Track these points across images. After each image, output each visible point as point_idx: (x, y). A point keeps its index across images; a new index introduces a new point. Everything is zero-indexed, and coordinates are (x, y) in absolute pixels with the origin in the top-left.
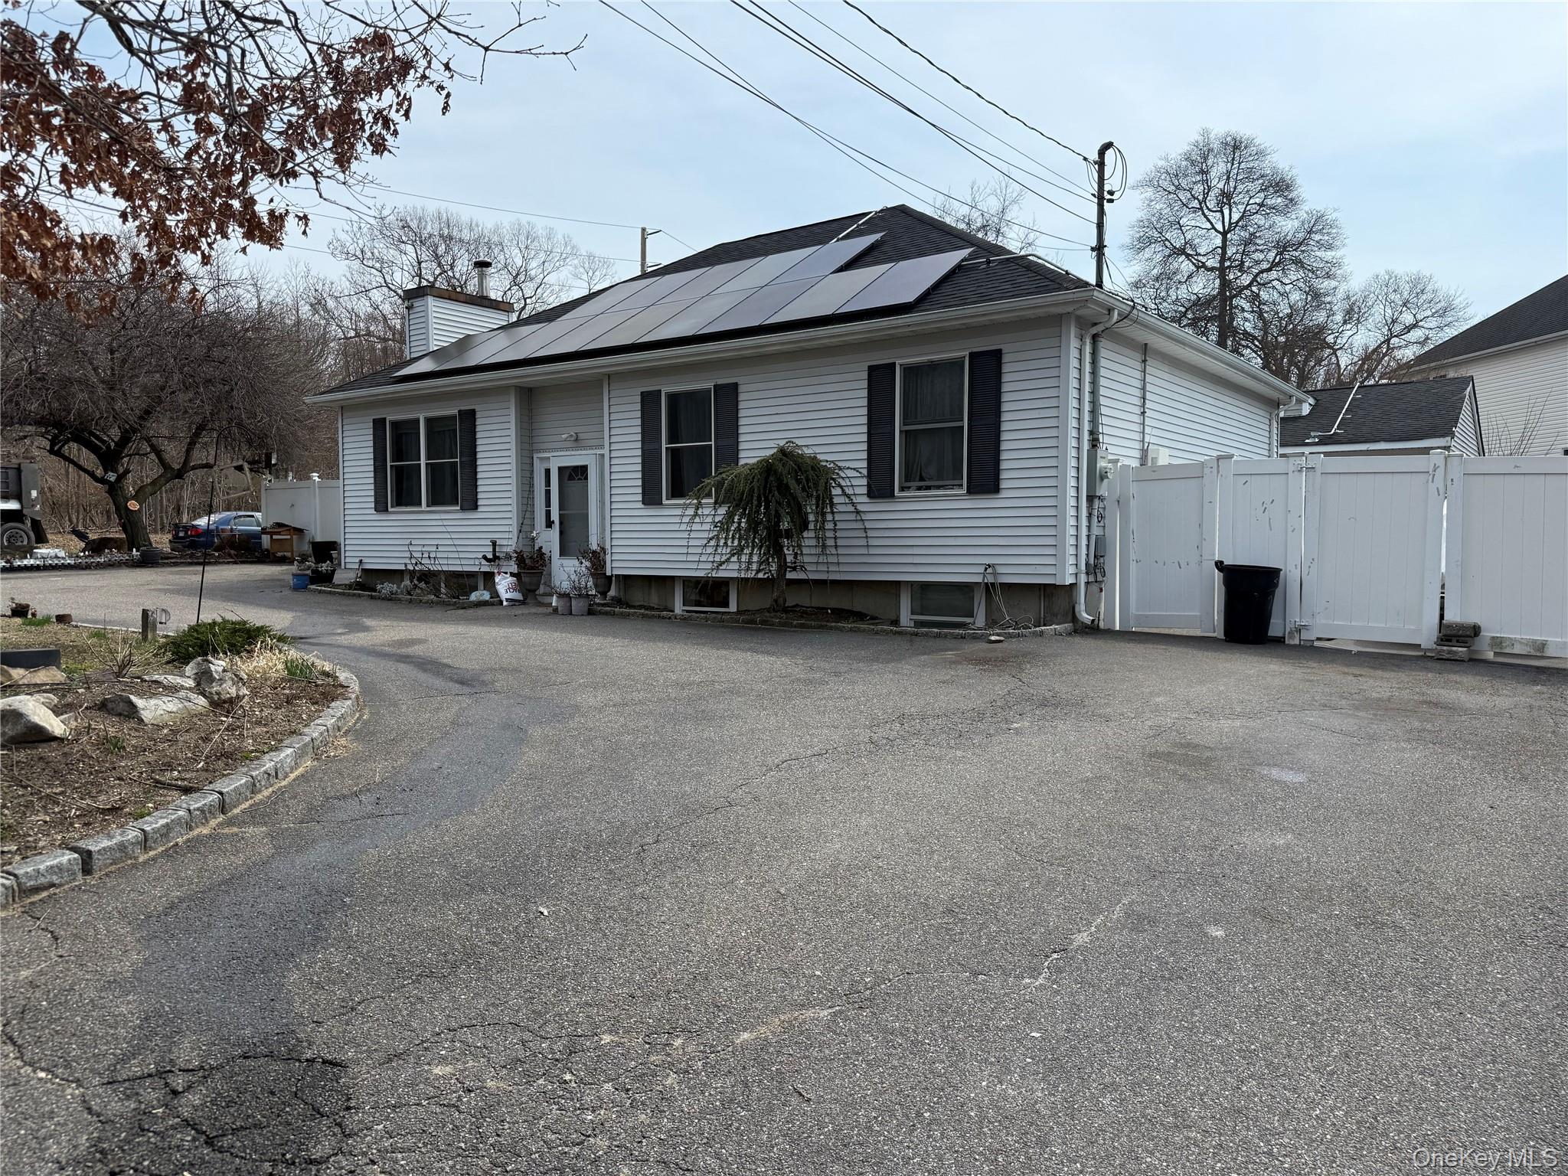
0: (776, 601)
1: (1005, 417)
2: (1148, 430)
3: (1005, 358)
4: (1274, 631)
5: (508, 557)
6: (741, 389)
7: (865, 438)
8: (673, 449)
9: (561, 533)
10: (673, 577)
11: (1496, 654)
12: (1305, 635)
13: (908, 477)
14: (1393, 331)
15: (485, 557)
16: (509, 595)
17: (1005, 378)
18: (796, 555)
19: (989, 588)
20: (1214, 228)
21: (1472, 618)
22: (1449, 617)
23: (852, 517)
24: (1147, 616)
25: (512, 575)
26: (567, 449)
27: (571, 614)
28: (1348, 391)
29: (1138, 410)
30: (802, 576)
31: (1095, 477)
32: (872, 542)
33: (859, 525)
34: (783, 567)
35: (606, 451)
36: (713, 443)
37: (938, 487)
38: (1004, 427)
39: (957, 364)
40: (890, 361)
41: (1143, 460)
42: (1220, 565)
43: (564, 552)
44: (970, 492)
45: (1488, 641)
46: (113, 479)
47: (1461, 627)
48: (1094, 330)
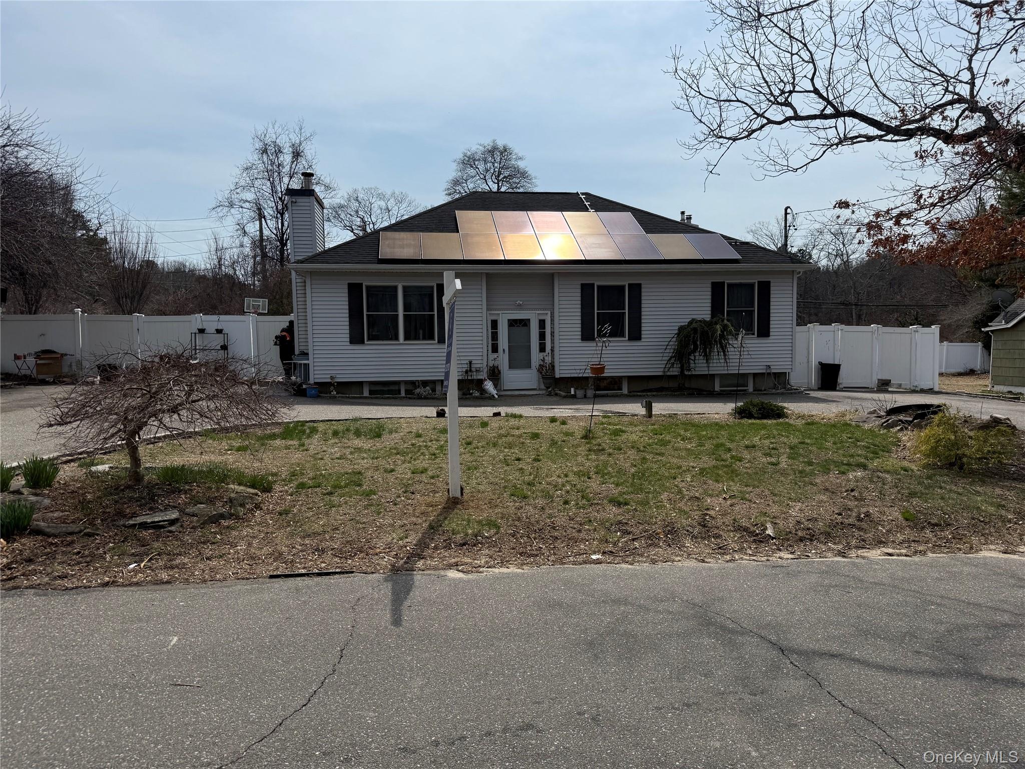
3: (772, 284)
6: (643, 286)
7: (709, 312)
8: (599, 313)
9: (509, 356)
17: (772, 292)
21: (888, 378)
22: (881, 378)
26: (514, 309)
35: (555, 312)
36: (627, 311)
38: (771, 311)
39: (754, 285)
40: (723, 281)
42: (820, 363)
43: (511, 367)
44: (758, 336)
47: (885, 381)
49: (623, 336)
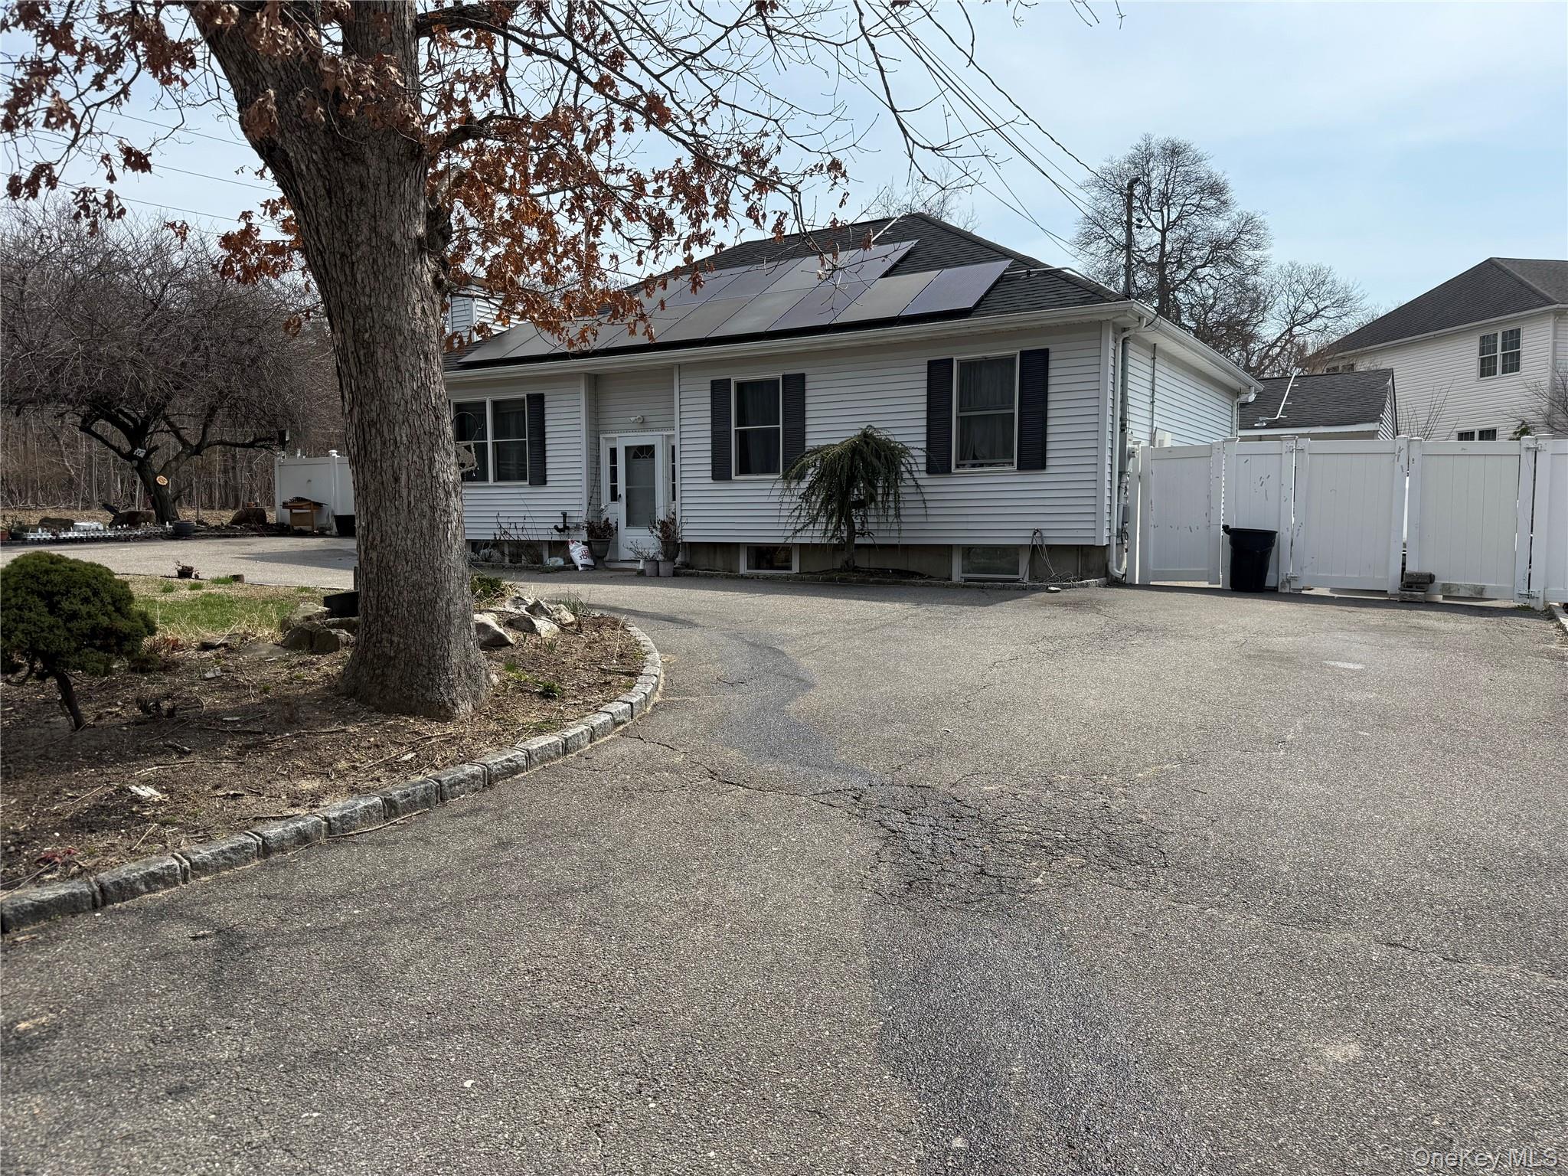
0: (847, 562)
1: (1051, 406)
2: (1156, 417)
3: (1052, 356)
4: (1270, 582)
5: (577, 527)
6: (808, 378)
7: (924, 422)
8: (740, 431)
9: (627, 505)
10: (738, 544)
11: (1445, 597)
12: (1294, 585)
13: (962, 456)
14: (1295, 319)
15: (556, 528)
16: (583, 561)
17: (1052, 373)
18: (863, 523)
19: (1034, 549)
20: (1154, 226)
21: (1427, 569)
22: (1409, 569)
23: (913, 490)
24: (1163, 572)
25: (584, 543)
26: (634, 430)
27: (658, 575)
28: (1286, 380)
29: (1148, 400)
30: (868, 541)
31: (1125, 455)
32: (929, 512)
33: (919, 497)
34: (852, 532)
35: (676, 432)
36: (781, 426)
37: (990, 465)
38: (1050, 414)
39: (1011, 360)
40: (949, 357)
41: (1152, 442)
42: (1226, 528)
43: (630, 522)
44: (1019, 468)
45: (1440, 587)
46: (142, 455)
47: (1419, 576)
48: (1126, 335)
49: (776, 471)
